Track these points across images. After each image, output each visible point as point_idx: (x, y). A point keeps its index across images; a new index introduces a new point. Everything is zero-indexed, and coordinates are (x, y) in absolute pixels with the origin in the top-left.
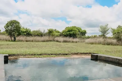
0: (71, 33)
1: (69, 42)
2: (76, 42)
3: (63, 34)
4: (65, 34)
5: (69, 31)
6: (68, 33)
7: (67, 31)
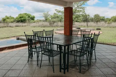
0: (22, 19)
1: (20, 26)
2: (25, 26)
3: (16, 20)
4: (18, 20)
5: (21, 18)
6: (20, 19)
7: (19, 17)
